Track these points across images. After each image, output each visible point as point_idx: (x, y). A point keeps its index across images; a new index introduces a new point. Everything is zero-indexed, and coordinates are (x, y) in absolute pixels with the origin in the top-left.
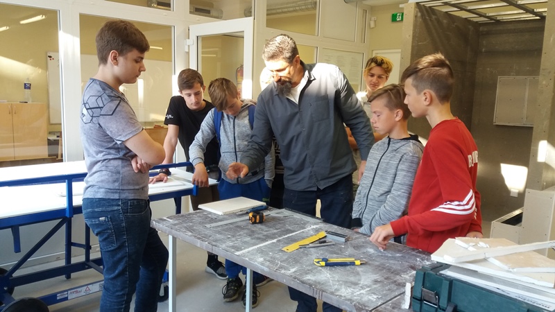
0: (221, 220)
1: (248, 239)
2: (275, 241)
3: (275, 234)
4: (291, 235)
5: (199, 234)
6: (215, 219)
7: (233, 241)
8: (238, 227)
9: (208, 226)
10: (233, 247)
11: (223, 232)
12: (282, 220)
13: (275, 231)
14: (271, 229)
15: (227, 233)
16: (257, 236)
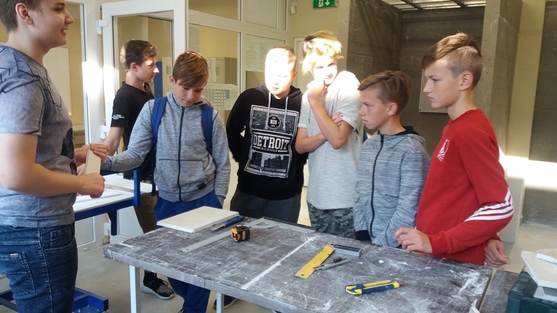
0: (196, 241)
1: (244, 264)
2: (278, 263)
3: (272, 254)
4: (292, 253)
5: (179, 264)
6: (188, 240)
7: (228, 270)
8: (221, 247)
9: (184, 250)
10: (233, 278)
11: (207, 257)
12: (269, 234)
13: (271, 249)
14: (264, 247)
15: (214, 258)
16: (252, 258)
